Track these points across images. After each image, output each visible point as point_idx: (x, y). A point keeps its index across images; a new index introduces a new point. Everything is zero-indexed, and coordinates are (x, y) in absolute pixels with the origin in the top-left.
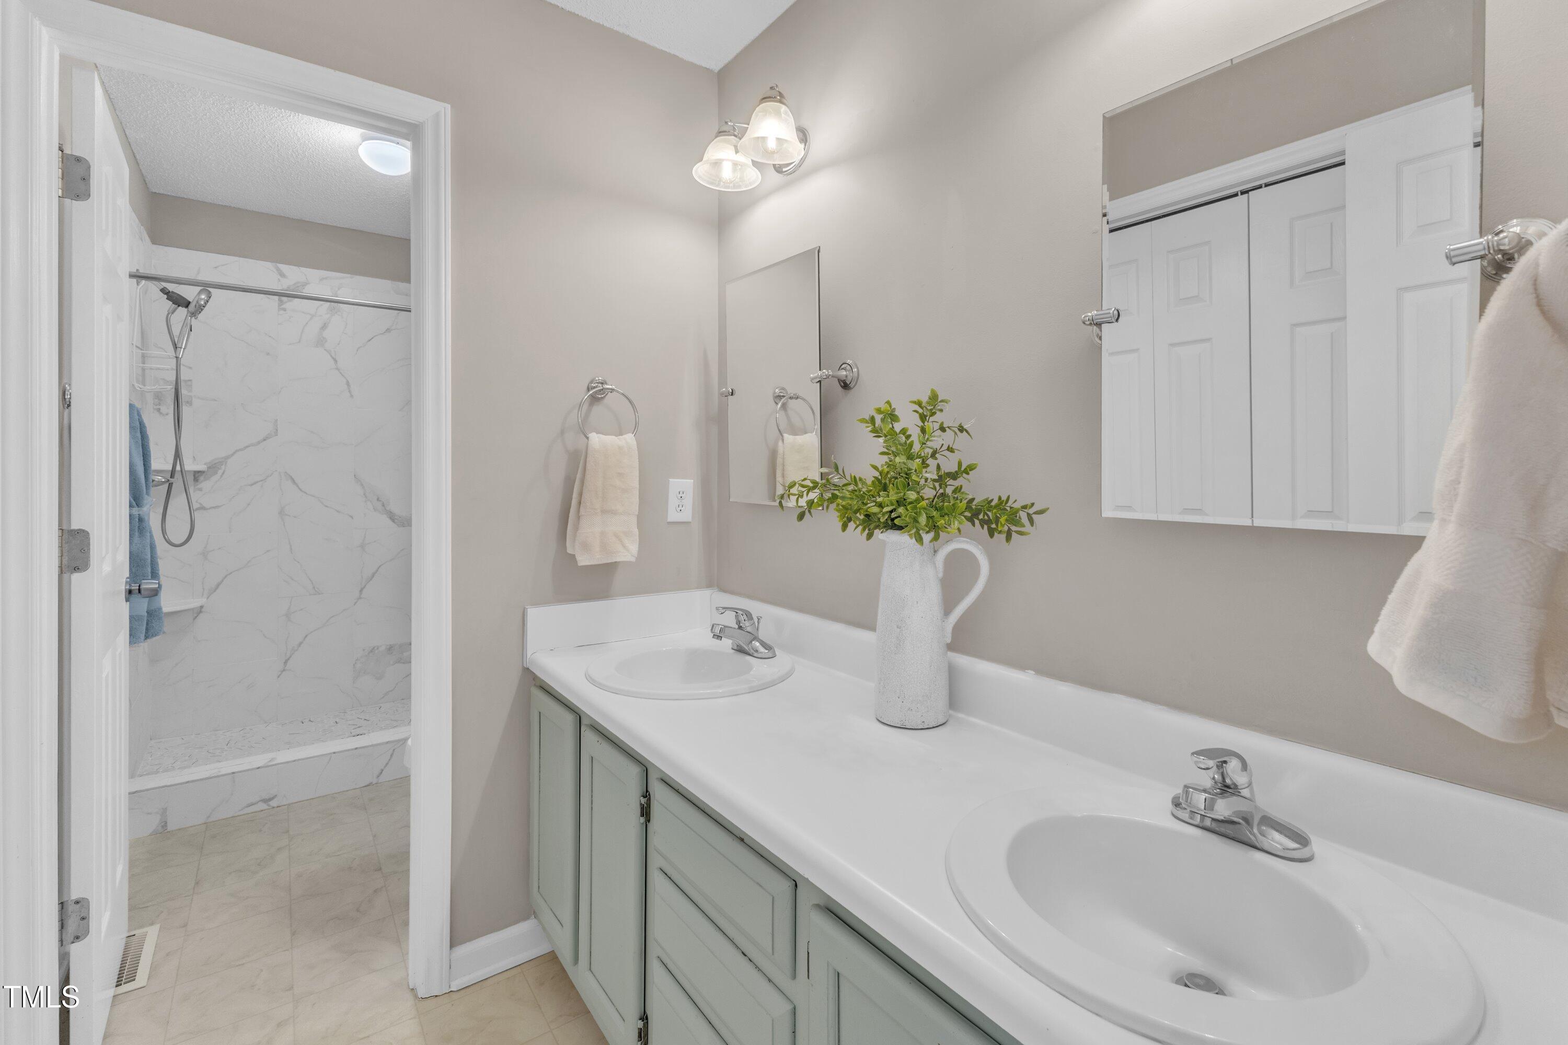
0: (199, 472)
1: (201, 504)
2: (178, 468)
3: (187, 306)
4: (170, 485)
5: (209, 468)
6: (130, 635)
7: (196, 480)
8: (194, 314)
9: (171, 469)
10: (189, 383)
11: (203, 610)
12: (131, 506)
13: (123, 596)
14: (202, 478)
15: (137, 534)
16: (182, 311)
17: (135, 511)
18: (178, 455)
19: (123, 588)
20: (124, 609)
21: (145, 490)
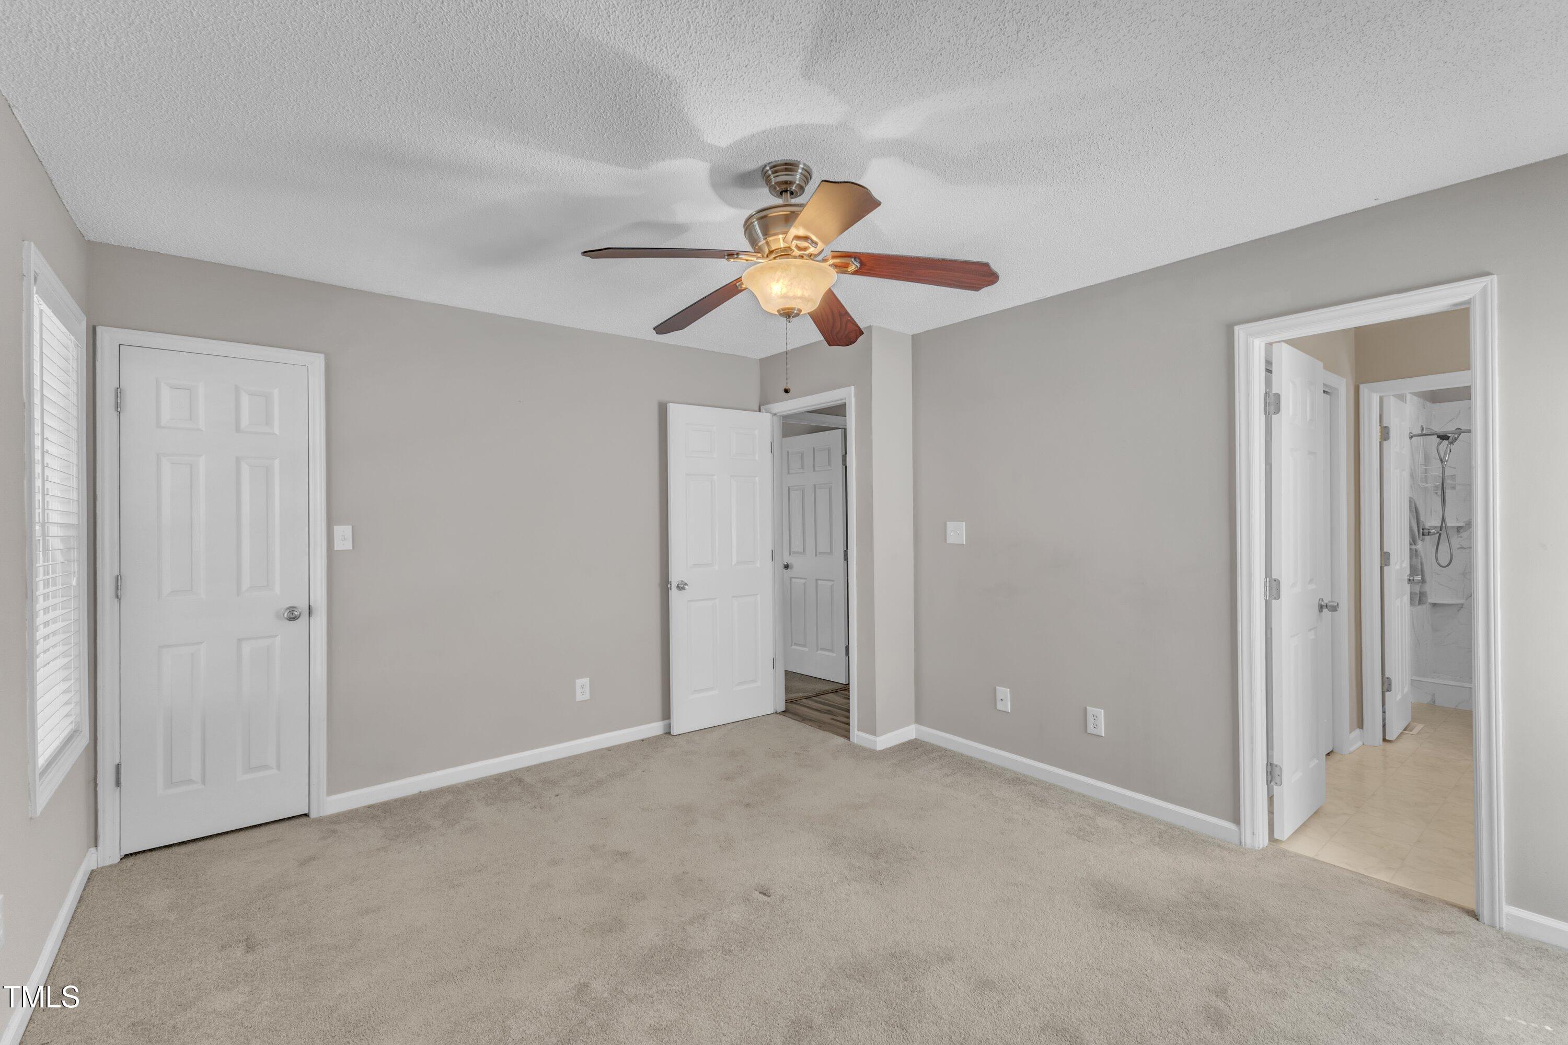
0: (1460, 527)
1: (1461, 545)
2: (1444, 525)
3: (1448, 439)
4: (1440, 535)
5: (1466, 524)
6: (1411, 600)
7: (1458, 531)
8: (1452, 443)
9: (1440, 525)
10: (1454, 477)
11: (1464, 606)
12: (1411, 544)
13: (1406, 581)
14: (1462, 530)
15: (1414, 557)
16: (1445, 442)
17: (1413, 547)
18: (1443, 520)
19: (1407, 578)
20: (1407, 588)
21: (1417, 537)
